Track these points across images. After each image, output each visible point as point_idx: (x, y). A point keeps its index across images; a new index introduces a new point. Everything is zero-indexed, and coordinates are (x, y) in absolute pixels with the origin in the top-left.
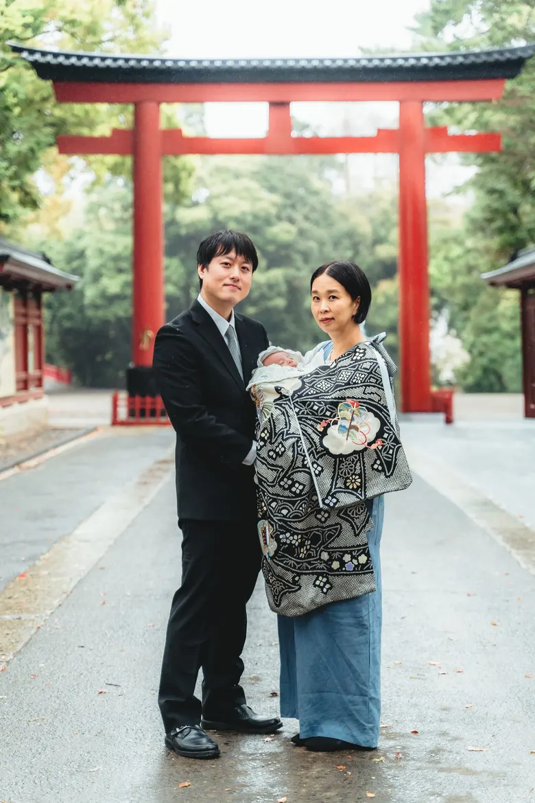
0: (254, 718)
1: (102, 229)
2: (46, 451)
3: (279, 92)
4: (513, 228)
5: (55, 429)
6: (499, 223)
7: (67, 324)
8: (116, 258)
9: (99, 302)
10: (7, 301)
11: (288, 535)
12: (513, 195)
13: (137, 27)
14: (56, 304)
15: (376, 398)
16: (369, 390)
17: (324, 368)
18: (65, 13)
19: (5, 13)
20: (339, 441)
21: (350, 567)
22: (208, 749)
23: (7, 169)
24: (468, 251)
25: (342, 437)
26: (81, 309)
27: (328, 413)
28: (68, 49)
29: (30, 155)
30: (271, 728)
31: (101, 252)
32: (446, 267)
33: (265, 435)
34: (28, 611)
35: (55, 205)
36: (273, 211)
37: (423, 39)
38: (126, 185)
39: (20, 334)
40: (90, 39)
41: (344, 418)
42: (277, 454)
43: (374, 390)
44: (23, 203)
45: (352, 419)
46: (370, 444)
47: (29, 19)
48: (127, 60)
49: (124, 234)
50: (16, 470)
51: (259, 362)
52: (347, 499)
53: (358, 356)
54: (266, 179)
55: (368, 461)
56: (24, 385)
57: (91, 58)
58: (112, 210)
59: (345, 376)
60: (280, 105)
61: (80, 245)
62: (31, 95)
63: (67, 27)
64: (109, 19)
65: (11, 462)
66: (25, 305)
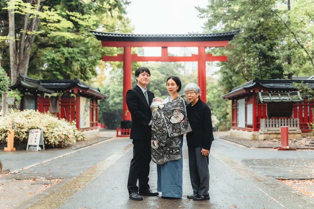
0: (152, 192)
1: (114, 84)
2: (98, 142)
3: (164, 44)
4: (230, 83)
5: (101, 137)
6: (226, 81)
7: (104, 111)
8: (118, 92)
9: (113, 105)
10: (88, 101)
11: (162, 144)
12: (230, 73)
13: (125, 27)
14: (101, 106)
15: (183, 109)
16: (181, 107)
17: (170, 102)
18: (105, 23)
19: (89, 21)
20: (174, 120)
21: (175, 152)
22: (140, 198)
23: (88, 64)
24: (219, 91)
25: (175, 119)
26: (108, 107)
27: (171, 113)
28: (106, 32)
29: (95, 61)
30: (156, 195)
31: (114, 91)
32: (212, 95)
33: (155, 118)
34: (94, 174)
35: (101, 77)
36: (163, 79)
37: (206, 30)
38: (121, 72)
39: (91, 111)
40: (112, 30)
41: (175, 115)
42: (159, 123)
43: (182, 108)
44: (93, 74)
45: (177, 115)
46: (182, 121)
47: (95, 23)
48: (122, 35)
49: (121, 86)
50: (90, 146)
51: (153, 101)
52: (176, 135)
53: (178, 99)
54: (161, 70)
55: (181, 125)
56: (92, 125)
57: (112, 34)
58: (117, 79)
59: (175, 104)
60: (165, 48)
61: (108, 89)
62: (95, 45)
63: (105, 26)
64: (117, 24)
65: (89, 144)
66: (93, 103)
